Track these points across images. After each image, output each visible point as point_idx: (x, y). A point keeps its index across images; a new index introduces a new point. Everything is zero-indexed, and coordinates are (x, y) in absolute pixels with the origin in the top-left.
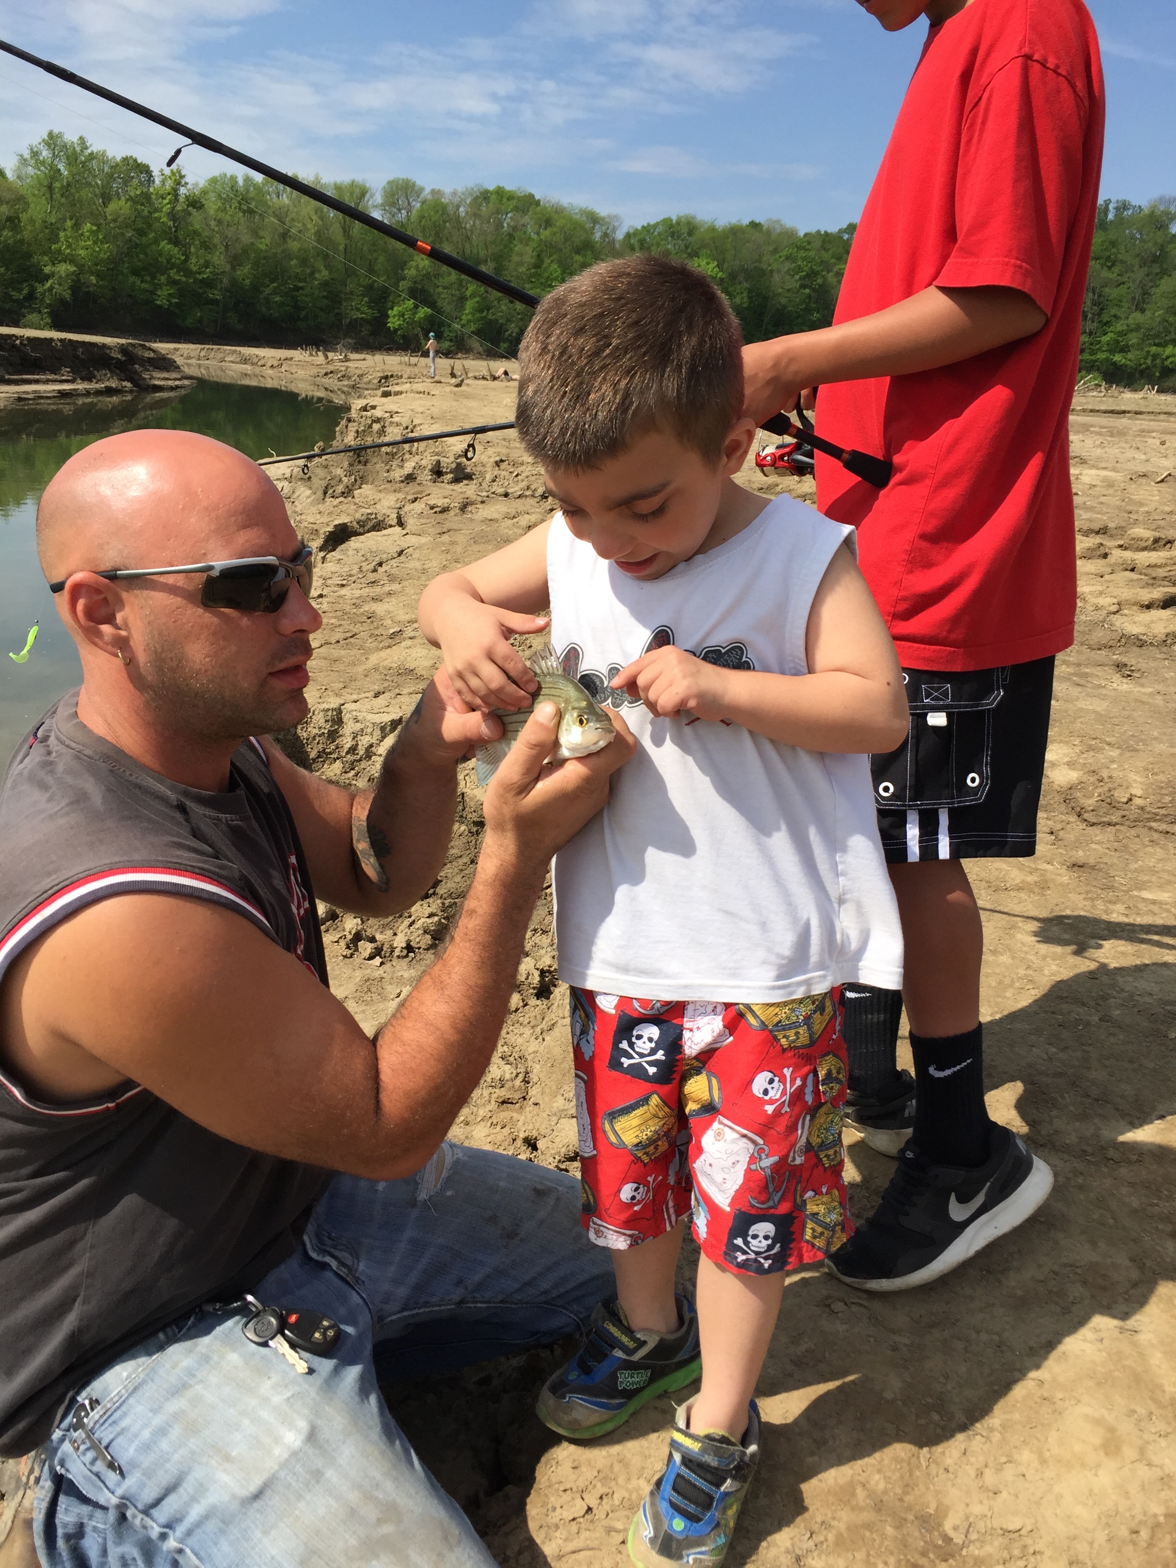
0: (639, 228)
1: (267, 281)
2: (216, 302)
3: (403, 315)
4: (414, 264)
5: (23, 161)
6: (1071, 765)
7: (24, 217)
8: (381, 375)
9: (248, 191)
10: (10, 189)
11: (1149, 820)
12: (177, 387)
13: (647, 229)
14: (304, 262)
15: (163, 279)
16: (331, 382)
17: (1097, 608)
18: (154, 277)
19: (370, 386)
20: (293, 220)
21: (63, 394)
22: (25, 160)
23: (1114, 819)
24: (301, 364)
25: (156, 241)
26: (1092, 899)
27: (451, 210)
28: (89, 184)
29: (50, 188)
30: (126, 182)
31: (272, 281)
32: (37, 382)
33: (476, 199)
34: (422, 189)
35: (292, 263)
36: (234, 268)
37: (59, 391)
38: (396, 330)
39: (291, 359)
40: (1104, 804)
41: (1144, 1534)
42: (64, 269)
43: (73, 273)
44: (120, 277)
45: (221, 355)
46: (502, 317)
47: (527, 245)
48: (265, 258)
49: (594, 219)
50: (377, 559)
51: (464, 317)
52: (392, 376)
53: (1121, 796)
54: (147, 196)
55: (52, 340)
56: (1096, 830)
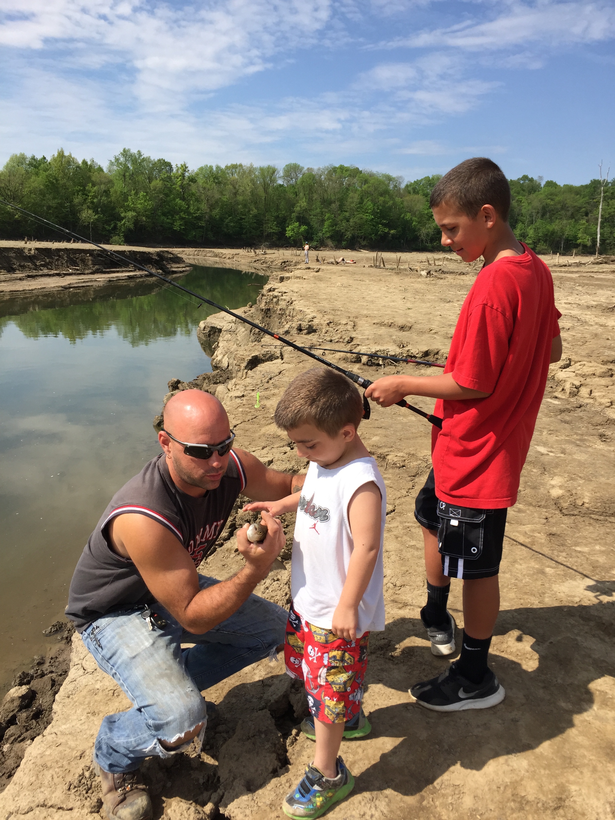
0: (413, 182)
1: (227, 216)
2: (202, 227)
3: (293, 230)
4: (299, 204)
5: (112, 164)
6: (560, 487)
7: (112, 190)
8: (282, 261)
9: (218, 172)
10: (105, 177)
11: (590, 514)
12: (183, 271)
13: (416, 183)
14: (245, 206)
15: (177, 217)
16: (257, 265)
17: (601, 404)
18: (173, 216)
19: (277, 267)
20: (240, 186)
21: (130, 277)
22: (113, 163)
23: (576, 513)
24: (244, 257)
25: (174, 199)
26: (553, 550)
27: (317, 177)
28: (143, 173)
29: (124, 176)
30: (160, 171)
31: (229, 216)
32: (118, 272)
33: (329, 172)
34: (303, 168)
35: (239, 207)
36: (211, 211)
37: (128, 276)
38: (290, 237)
39: (238, 254)
40: (572, 506)
41: (502, 788)
42: (130, 214)
43: (135, 216)
44: (157, 217)
45: (205, 253)
46: (343, 229)
47: (355, 193)
48: (226, 205)
49: (389, 179)
50: (269, 376)
51: (324, 230)
52: (287, 261)
53: (579, 502)
54: (170, 178)
55: (125, 251)
56: (566, 517)
